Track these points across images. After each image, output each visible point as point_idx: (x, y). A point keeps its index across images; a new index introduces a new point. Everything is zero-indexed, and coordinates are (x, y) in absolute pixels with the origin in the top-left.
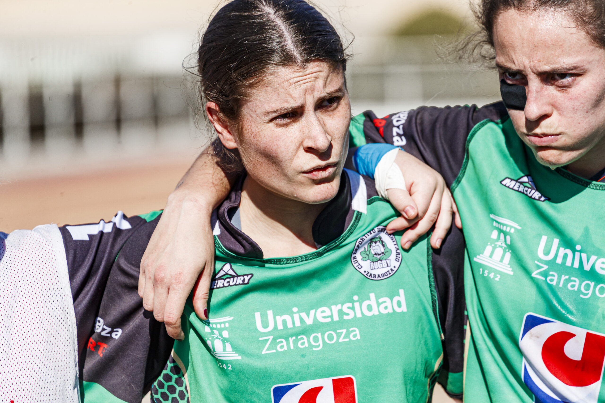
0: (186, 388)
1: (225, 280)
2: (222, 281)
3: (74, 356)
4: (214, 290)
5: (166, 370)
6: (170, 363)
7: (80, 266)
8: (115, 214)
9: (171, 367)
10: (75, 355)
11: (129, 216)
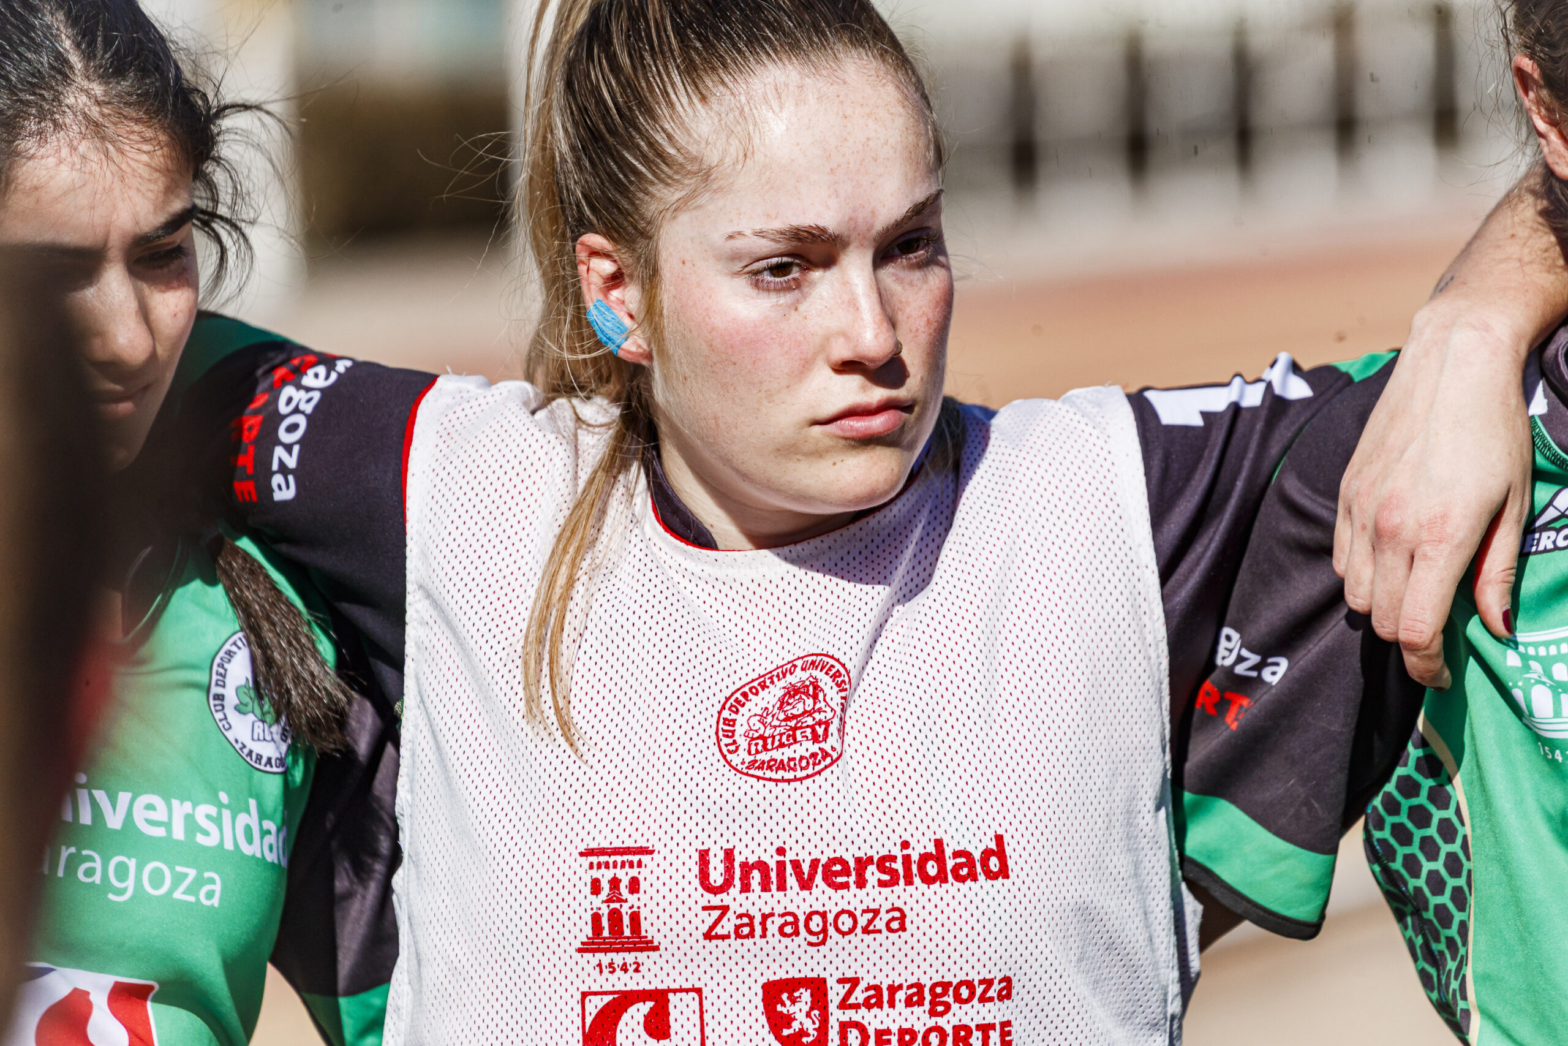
0: (1458, 812)
1: (1558, 531)
2: (1553, 534)
3: (1159, 725)
4: (1531, 558)
5: (1406, 765)
6: (1416, 747)
7: (1179, 492)
8: (1270, 361)
9: (1418, 759)
10: (1163, 724)
11: (1306, 365)
